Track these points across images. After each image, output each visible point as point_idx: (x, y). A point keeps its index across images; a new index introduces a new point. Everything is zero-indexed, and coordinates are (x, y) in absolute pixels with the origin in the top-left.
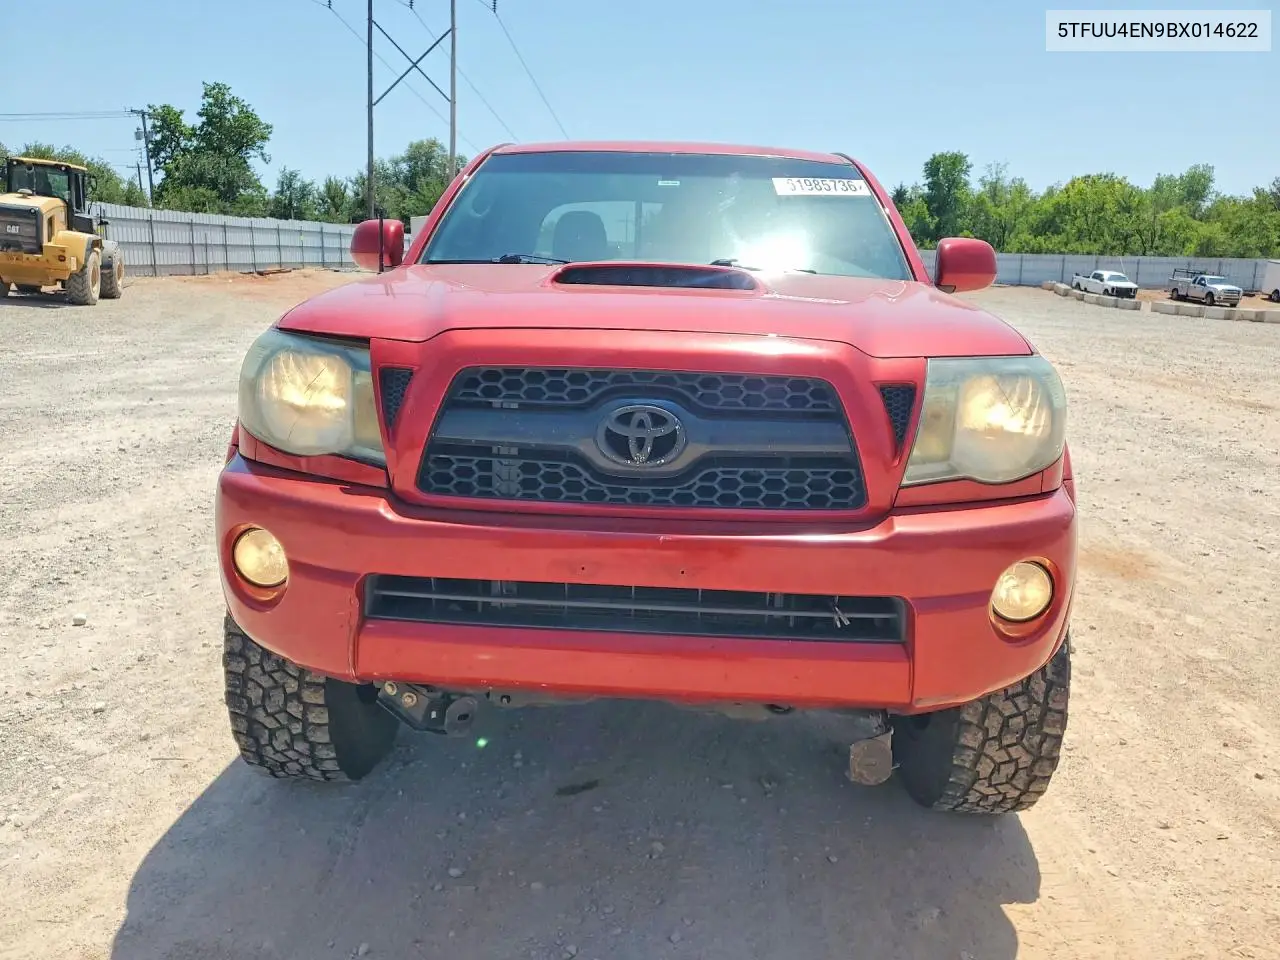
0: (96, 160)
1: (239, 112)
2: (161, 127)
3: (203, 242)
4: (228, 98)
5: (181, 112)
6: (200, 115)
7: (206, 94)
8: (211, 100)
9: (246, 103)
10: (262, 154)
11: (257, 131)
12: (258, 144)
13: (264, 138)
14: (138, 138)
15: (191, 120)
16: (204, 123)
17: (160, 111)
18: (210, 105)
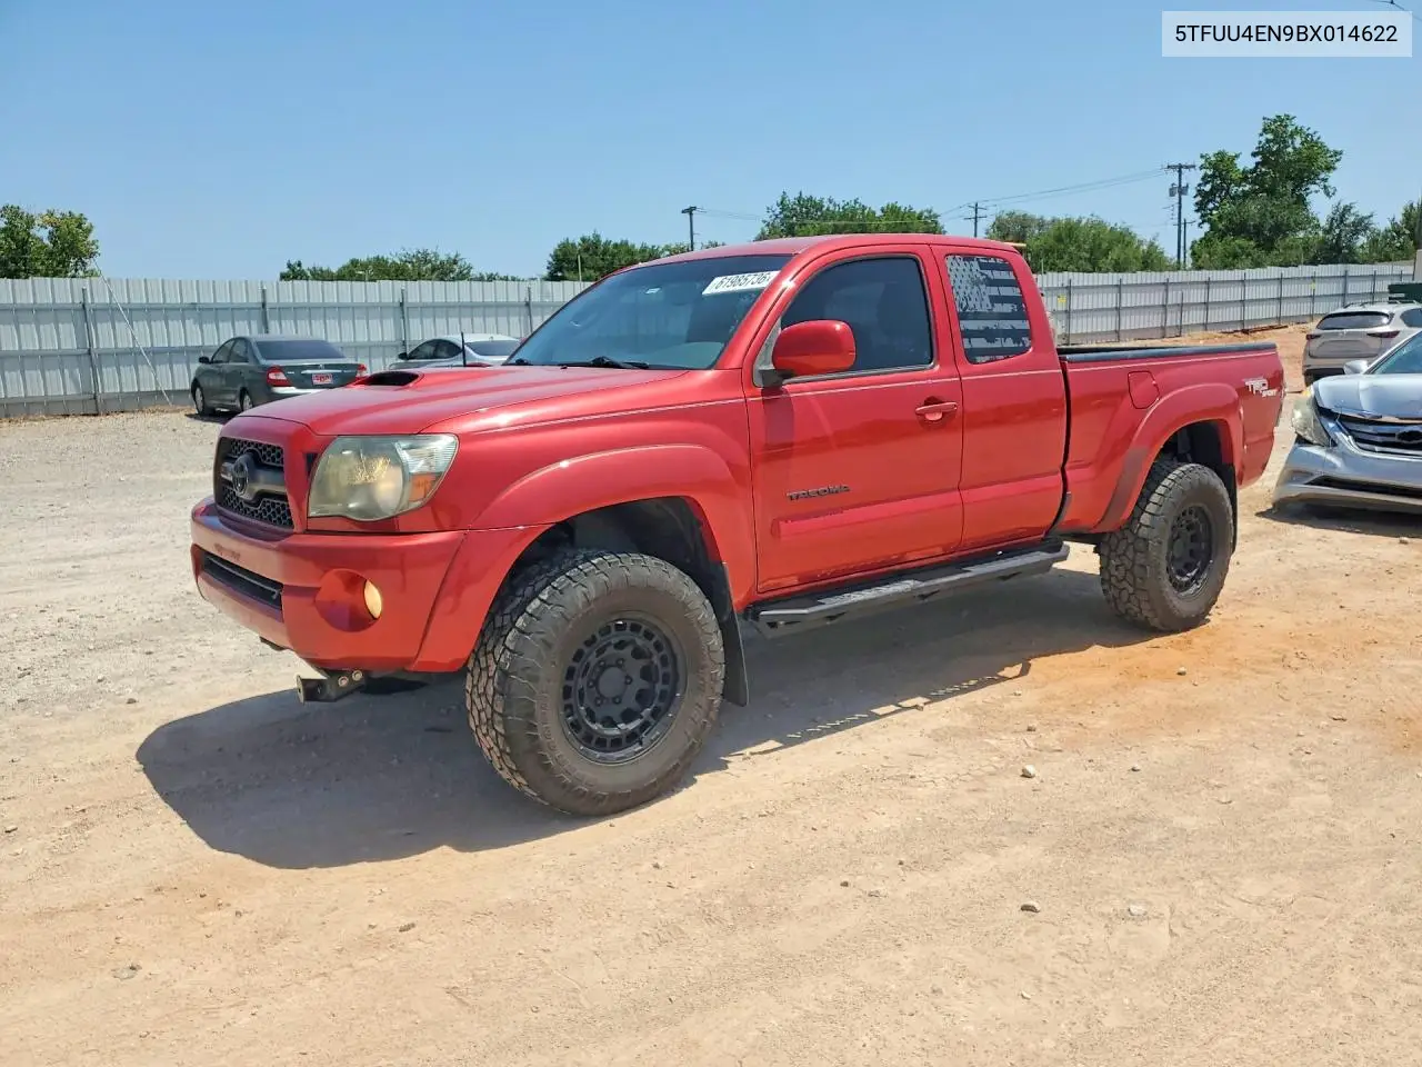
0: (1119, 225)
1: (1302, 143)
2: (1213, 176)
3: (1179, 302)
4: (1290, 129)
5: (1237, 156)
6: (1254, 155)
7: (1265, 130)
8: (1270, 136)
9: (1310, 132)
10: (1325, 187)
11: (1321, 161)
12: (1322, 176)
13: (1329, 168)
14: (1172, 194)
15: (1246, 162)
16: (1257, 164)
17: (1213, 159)
18: (1268, 141)
